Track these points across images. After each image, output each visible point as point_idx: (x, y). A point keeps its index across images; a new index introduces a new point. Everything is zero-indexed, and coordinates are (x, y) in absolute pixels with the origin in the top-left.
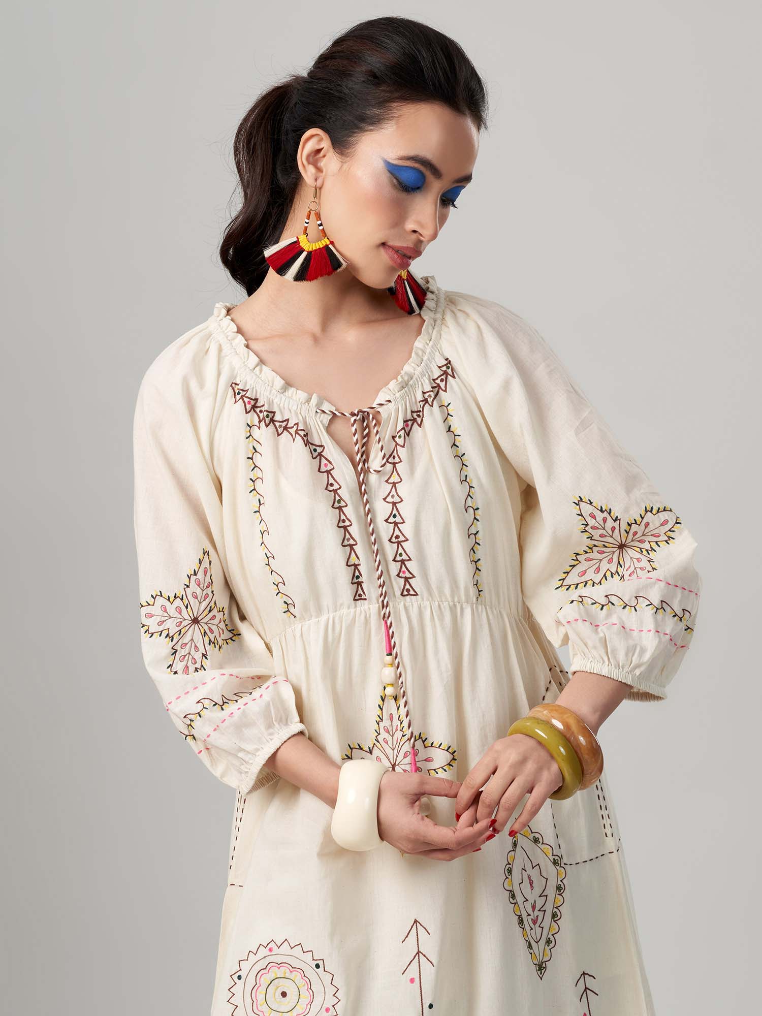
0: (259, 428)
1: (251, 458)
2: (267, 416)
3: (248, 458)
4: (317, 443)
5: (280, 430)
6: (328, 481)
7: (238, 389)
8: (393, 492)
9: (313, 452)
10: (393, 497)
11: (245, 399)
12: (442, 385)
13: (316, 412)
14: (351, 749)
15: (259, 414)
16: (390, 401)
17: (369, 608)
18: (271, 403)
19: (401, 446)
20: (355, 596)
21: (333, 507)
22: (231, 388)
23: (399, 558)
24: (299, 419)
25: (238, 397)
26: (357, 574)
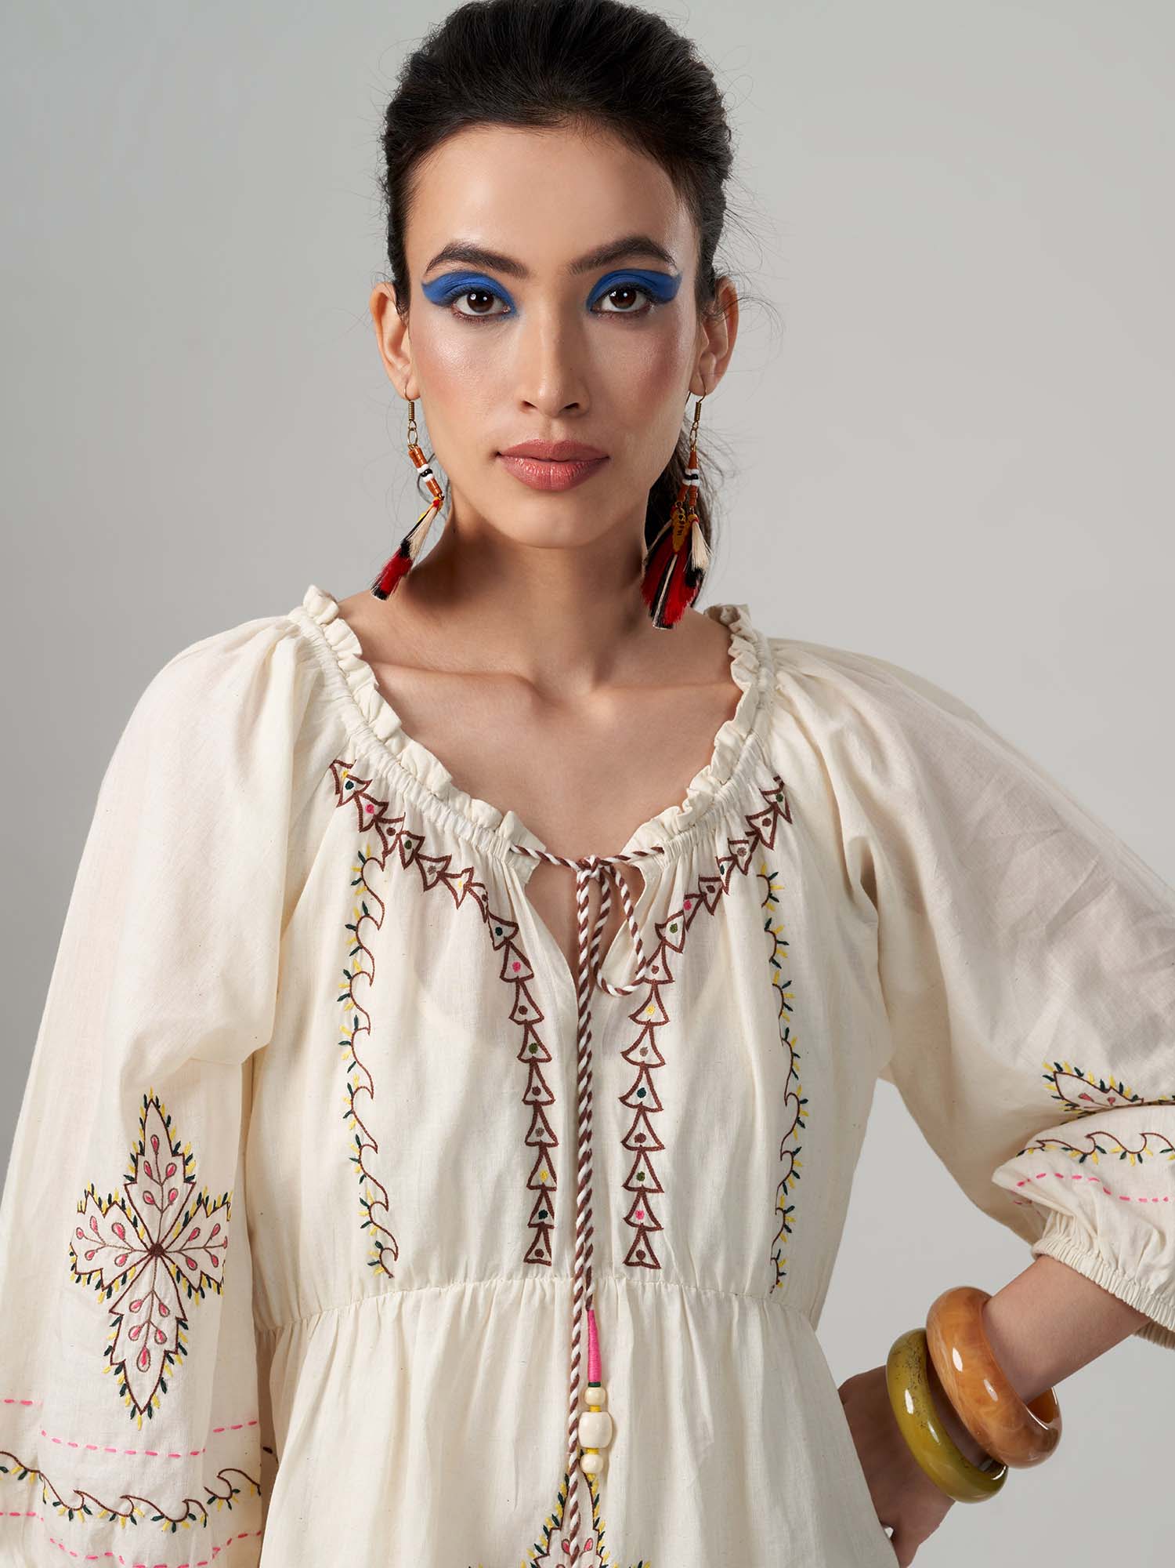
0: (382, 866)
1: (355, 928)
2: (408, 844)
3: (349, 926)
4: (508, 918)
5: (431, 878)
6: (517, 1000)
7: (348, 776)
8: (646, 1042)
9: (495, 935)
10: (644, 1052)
11: (362, 799)
12: (766, 832)
13: (510, 850)
15: (386, 835)
16: (660, 851)
17: (553, 1284)
18: (418, 817)
19: (674, 948)
20: (529, 1253)
21: (519, 1057)
22: (330, 771)
23: (635, 1183)
24: (474, 861)
25: (347, 793)
26: (544, 1206)
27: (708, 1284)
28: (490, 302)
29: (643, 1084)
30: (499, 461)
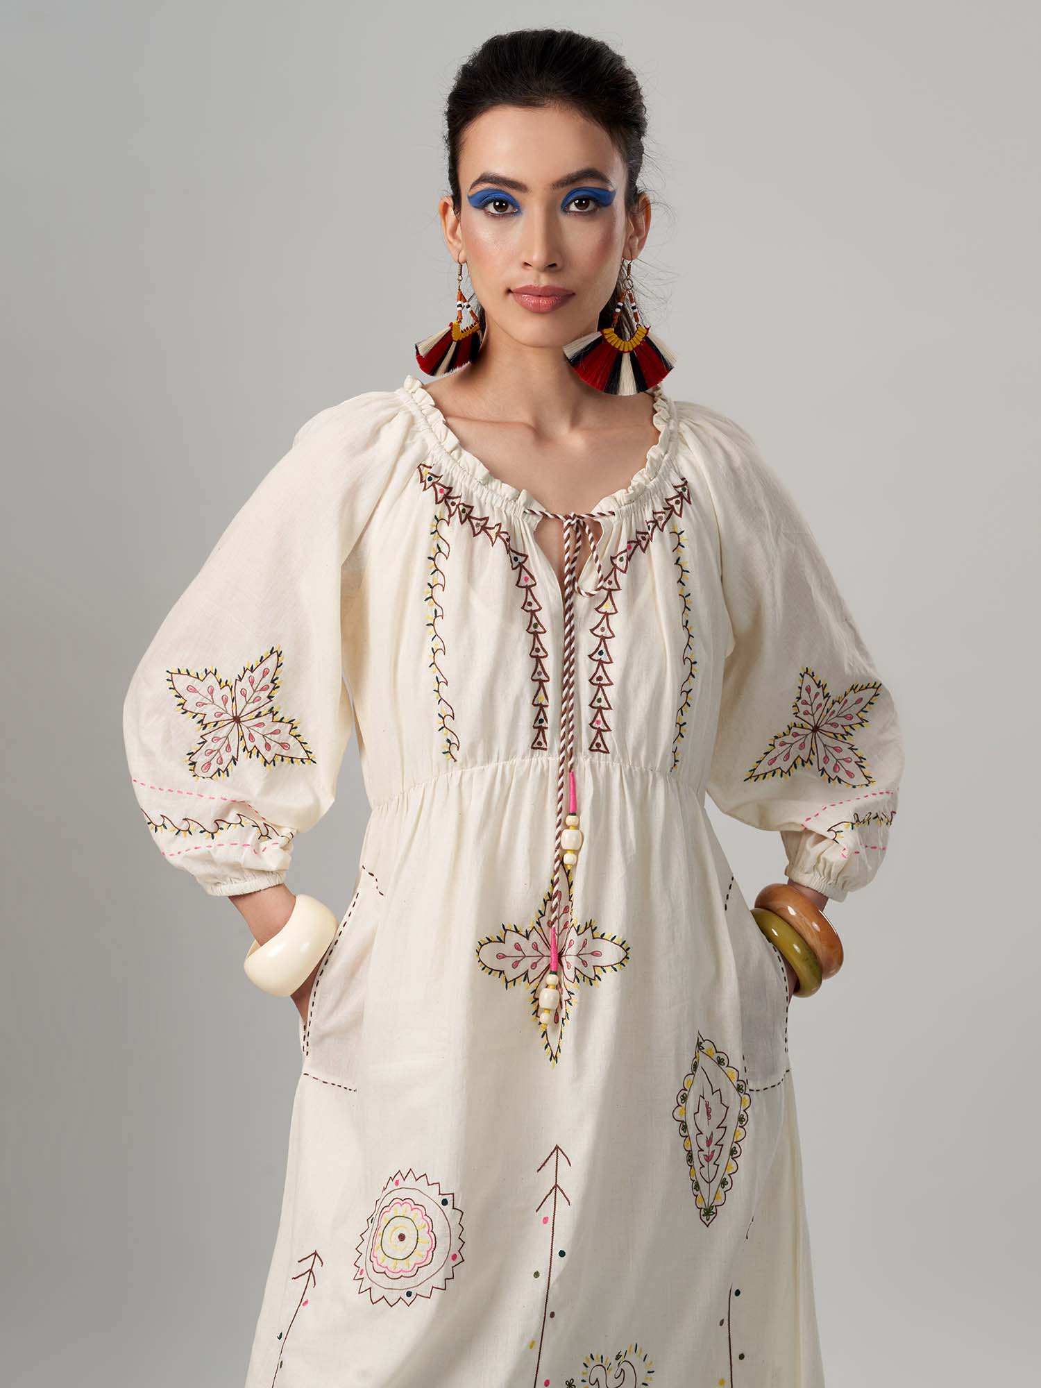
0: (448, 523)
1: (433, 559)
2: (464, 511)
3: (430, 558)
4: (521, 551)
5: (477, 530)
6: (526, 598)
7: (429, 473)
8: (604, 624)
9: (513, 561)
10: (603, 630)
12: (677, 508)
13: (524, 512)
14: (506, 930)
15: (451, 506)
16: (613, 514)
17: (548, 761)
18: (470, 495)
19: (621, 571)
20: (533, 744)
22: (418, 469)
23: (596, 704)
24: (501, 518)
25: (429, 483)
26: (542, 716)
27: (636, 763)
28: (506, 207)
29: (602, 648)
30: (511, 295)
